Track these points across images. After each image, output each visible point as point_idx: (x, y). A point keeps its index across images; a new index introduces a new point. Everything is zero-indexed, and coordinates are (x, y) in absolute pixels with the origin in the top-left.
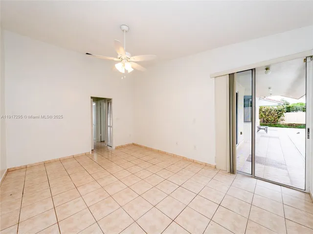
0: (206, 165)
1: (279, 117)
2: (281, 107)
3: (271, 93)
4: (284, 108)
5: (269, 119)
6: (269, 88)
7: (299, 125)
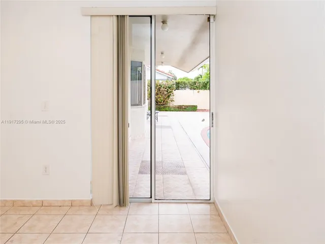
0: (72, 204)
1: (169, 96)
2: (170, 83)
3: (163, 61)
4: (173, 84)
5: (159, 99)
6: (162, 53)
7: (187, 106)
